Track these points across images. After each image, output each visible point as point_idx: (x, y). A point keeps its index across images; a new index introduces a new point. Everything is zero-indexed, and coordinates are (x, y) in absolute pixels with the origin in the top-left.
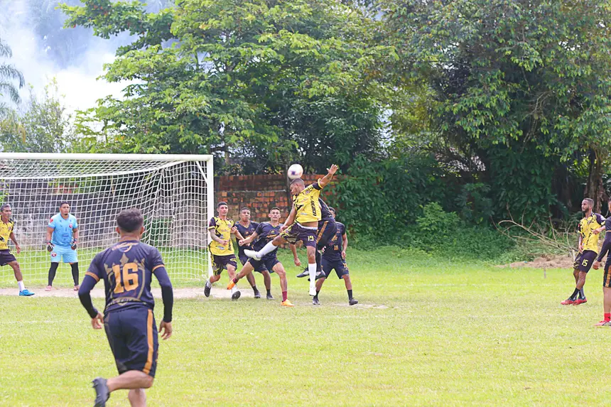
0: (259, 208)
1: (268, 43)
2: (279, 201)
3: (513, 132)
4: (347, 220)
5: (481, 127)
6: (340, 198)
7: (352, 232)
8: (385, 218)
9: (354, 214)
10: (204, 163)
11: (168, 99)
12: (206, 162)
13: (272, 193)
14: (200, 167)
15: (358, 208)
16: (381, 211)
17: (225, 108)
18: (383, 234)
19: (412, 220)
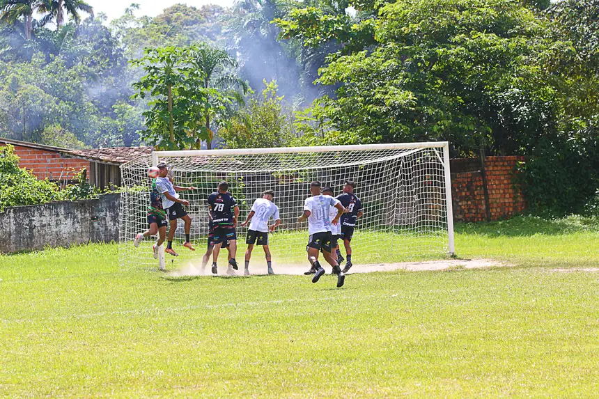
0: (458, 188)
1: (462, 43)
2: (475, 181)
4: (535, 194)
6: (528, 175)
7: (540, 205)
8: (567, 191)
9: (540, 189)
11: (378, 96)
12: (442, 148)
13: (469, 174)
14: (436, 152)
15: (544, 184)
16: (564, 186)
17: (427, 102)
18: (567, 205)
19: (591, 192)
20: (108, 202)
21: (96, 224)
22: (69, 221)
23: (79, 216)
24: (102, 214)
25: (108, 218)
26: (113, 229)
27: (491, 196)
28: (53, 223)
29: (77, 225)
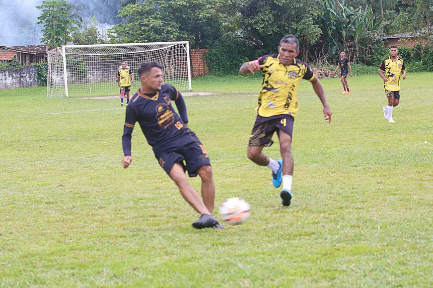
3: (275, 29)
5: (263, 28)
7: (215, 70)
8: (227, 64)
9: (215, 63)
10: (185, 45)
11: (146, 23)
14: (184, 46)
16: (226, 62)
18: (227, 71)
20: (27, 69)
21: (22, 79)
22: (10, 78)
23: (15, 76)
24: (25, 75)
25: (27, 77)
26: (30, 81)
27: (194, 67)
28: (4, 79)
29: (14, 80)
